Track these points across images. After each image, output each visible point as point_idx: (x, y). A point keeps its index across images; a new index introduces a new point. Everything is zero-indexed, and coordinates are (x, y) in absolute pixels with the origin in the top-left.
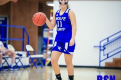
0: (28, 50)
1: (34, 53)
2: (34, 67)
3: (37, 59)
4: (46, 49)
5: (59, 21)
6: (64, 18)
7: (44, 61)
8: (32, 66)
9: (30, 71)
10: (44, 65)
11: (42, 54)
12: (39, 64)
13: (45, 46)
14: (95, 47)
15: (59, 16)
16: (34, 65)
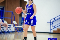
0: (14, 23)
1: (17, 25)
2: (17, 32)
3: (19, 28)
4: (23, 23)
5: (28, 9)
6: (31, 8)
7: (22, 29)
8: (16, 32)
9: (15, 34)
10: (22, 31)
11: (21, 25)
12: (20, 31)
13: (23, 22)
14: (48, 22)
15: (28, 7)
16: (17, 31)
